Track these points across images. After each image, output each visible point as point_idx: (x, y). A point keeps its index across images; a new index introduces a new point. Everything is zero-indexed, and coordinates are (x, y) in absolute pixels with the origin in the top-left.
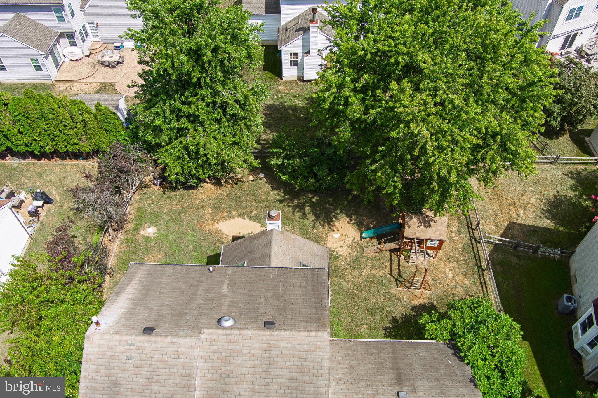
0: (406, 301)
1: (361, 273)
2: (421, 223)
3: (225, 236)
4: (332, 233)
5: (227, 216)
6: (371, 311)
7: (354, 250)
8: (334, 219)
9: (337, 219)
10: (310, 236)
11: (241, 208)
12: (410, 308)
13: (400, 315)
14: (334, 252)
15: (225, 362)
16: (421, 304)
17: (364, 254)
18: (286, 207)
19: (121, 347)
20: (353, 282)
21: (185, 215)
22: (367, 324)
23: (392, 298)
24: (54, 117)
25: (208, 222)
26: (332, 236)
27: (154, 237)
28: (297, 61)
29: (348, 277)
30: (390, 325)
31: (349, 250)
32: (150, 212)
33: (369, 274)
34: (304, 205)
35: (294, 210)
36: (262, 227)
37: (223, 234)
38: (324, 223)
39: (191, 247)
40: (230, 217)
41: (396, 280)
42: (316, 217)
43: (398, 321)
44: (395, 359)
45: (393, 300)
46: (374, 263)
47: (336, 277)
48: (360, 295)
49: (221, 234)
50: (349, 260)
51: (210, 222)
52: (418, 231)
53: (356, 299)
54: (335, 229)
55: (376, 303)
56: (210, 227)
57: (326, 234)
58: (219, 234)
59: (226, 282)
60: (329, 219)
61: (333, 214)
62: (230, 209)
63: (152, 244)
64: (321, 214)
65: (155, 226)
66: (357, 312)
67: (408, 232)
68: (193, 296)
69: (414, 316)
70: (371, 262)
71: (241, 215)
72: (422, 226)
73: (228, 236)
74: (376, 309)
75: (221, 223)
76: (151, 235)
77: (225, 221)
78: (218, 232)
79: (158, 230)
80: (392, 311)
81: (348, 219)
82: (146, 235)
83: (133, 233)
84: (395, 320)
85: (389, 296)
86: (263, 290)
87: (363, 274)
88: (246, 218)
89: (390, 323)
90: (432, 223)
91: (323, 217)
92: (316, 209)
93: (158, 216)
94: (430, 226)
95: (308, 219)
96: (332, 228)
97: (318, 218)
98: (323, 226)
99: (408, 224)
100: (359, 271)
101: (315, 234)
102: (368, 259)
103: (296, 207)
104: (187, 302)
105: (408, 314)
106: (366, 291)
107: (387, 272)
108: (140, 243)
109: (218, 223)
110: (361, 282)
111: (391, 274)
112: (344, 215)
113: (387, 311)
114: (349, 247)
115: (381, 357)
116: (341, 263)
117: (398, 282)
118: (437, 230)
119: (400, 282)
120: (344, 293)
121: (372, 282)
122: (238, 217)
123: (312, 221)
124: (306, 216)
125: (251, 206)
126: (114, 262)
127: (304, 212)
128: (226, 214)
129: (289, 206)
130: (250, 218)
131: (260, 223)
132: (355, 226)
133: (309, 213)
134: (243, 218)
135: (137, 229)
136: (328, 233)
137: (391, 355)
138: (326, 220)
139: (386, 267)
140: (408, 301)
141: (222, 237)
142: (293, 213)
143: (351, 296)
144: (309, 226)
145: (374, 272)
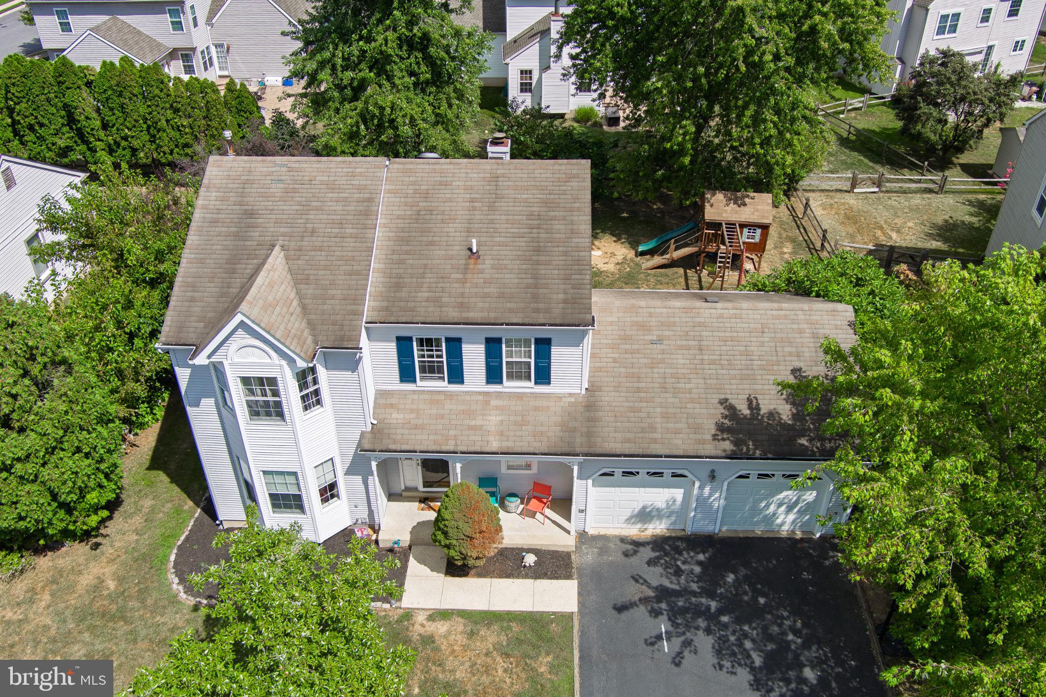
1: (638, 287)
2: (730, 199)
7: (626, 267)
14: (593, 267)
15: (426, 196)
17: (643, 270)
19: (265, 169)
24: (162, 95)
28: (531, 84)
31: (618, 267)
46: (660, 278)
50: (618, 276)
52: (726, 211)
67: (710, 214)
70: (655, 277)
72: (732, 205)
81: (614, 238)
90: (747, 200)
94: (745, 205)
99: (709, 202)
100: (635, 285)
102: (649, 274)
107: (681, 287)
111: (687, 289)
112: (608, 234)
114: (618, 264)
118: (757, 210)
132: (627, 245)
139: (679, 282)
145: (659, 286)
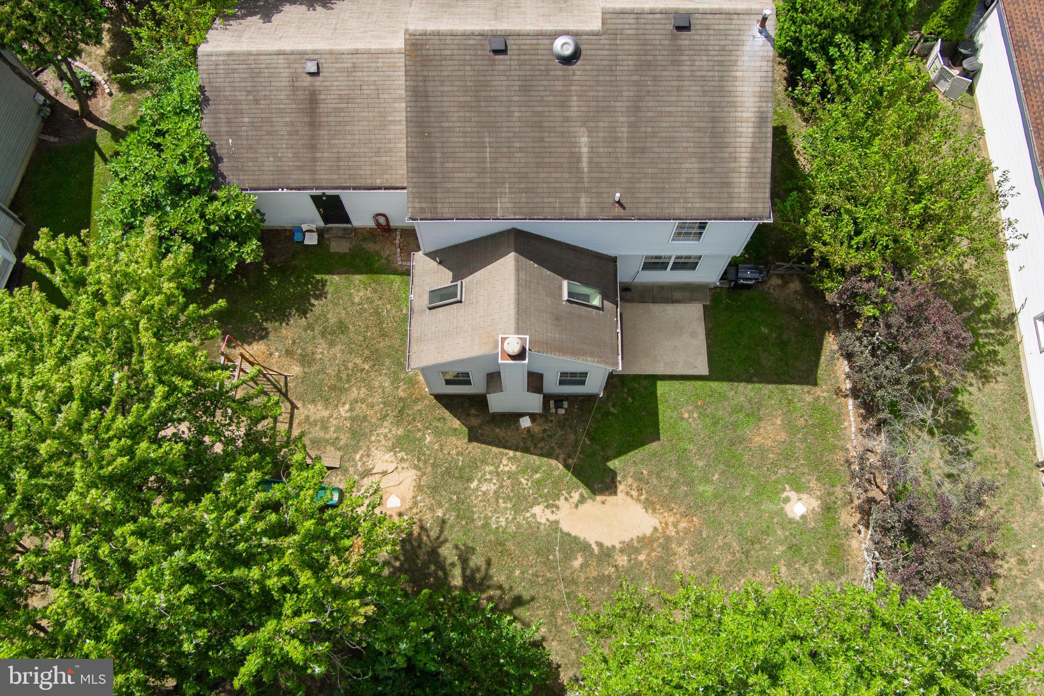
0: (277, 350)
1: (351, 410)
3: (634, 493)
4: (403, 509)
5: (637, 551)
6: (342, 328)
7: (359, 464)
10: (451, 499)
11: (609, 576)
12: (272, 336)
13: (292, 322)
14: (402, 459)
16: (250, 344)
17: (339, 454)
18: (507, 587)
20: (370, 388)
21: (734, 554)
22: (353, 303)
23: (301, 355)
25: (677, 532)
26: (403, 500)
27: (784, 490)
29: (377, 399)
30: (313, 301)
31: (370, 464)
32: (815, 561)
33: (337, 406)
34: (465, 589)
35: (487, 577)
36: (557, 522)
37: (638, 500)
38: (419, 534)
39: (700, 464)
40: (629, 548)
41: (285, 395)
42: (438, 555)
43: (297, 310)
44: (313, 147)
45: (299, 351)
46: (322, 434)
47: (401, 399)
48: (359, 361)
49: (643, 497)
50: (373, 438)
51: (671, 531)
53: (367, 352)
55: (332, 344)
56: (671, 519)
57: (415, 504)
58: (647, 499)
59: (584, 165)
60: (408, 547)
61: (398, 564)
62: (633, 573)
63: (782, 471)
64: (426, 565)
65: (791, 521)
66: (367, 327)
68: (633, 119)
69: (266, 320)
70: (327, 436)
71: (606, 553)
73: (627, 493)
74: (333, 333)
75: (648, 532)
76: (793, 495)
77: (641, 535)
78: (649, 505)
79: (782, 509)
80: (305, 330)
82: (805, 496)
83: (833, 498)
84: (304, 313)
85: (306, 360)
86: (517, 145)
87: (347, 407)
88: (594, 546)
89: (313, 305)
91: (422, 556)
92: (437, 578)
93: (795, 549)
95: (456, 547)
96: (403, 524)
97: (434, 553)
98: (422, 528)
100: (355, 413)
101: (440, 505)
102: (333, 444)
103: (481, 584)
104: (641, 104)
105: (277, 324)
106: (347, 369)
107: (300, 414)
108: (809, 475)
109: (655, 529)
110: (354, 389)
111: (294, 407)
113: (313, 330)
114: (367, 473)
115: (335, 150)
116: (390, 431)
117: (284, 390)
119: (280, 391)
120: (387, 362)
121: (333, 388)
122: (614, 547)
123: (446, 541)
124: (460, 557)
125: (588, 583)
126: (846, 424)
127: (464, 570)
128: (642, 557)
129: (500, 587)
130: (585, 547)
131: (561, 531)
133: (453, 565)
134: (600, 545)
135: (828, 509)
136: (411, 508)
137: (319, 155)
138: (415, 544)
139: (299, 424)
140: (273, 350)
141: (640, 490)
142: (489, 563)
143: (375, 358)
144: (452, 527)
145: (326, 413)
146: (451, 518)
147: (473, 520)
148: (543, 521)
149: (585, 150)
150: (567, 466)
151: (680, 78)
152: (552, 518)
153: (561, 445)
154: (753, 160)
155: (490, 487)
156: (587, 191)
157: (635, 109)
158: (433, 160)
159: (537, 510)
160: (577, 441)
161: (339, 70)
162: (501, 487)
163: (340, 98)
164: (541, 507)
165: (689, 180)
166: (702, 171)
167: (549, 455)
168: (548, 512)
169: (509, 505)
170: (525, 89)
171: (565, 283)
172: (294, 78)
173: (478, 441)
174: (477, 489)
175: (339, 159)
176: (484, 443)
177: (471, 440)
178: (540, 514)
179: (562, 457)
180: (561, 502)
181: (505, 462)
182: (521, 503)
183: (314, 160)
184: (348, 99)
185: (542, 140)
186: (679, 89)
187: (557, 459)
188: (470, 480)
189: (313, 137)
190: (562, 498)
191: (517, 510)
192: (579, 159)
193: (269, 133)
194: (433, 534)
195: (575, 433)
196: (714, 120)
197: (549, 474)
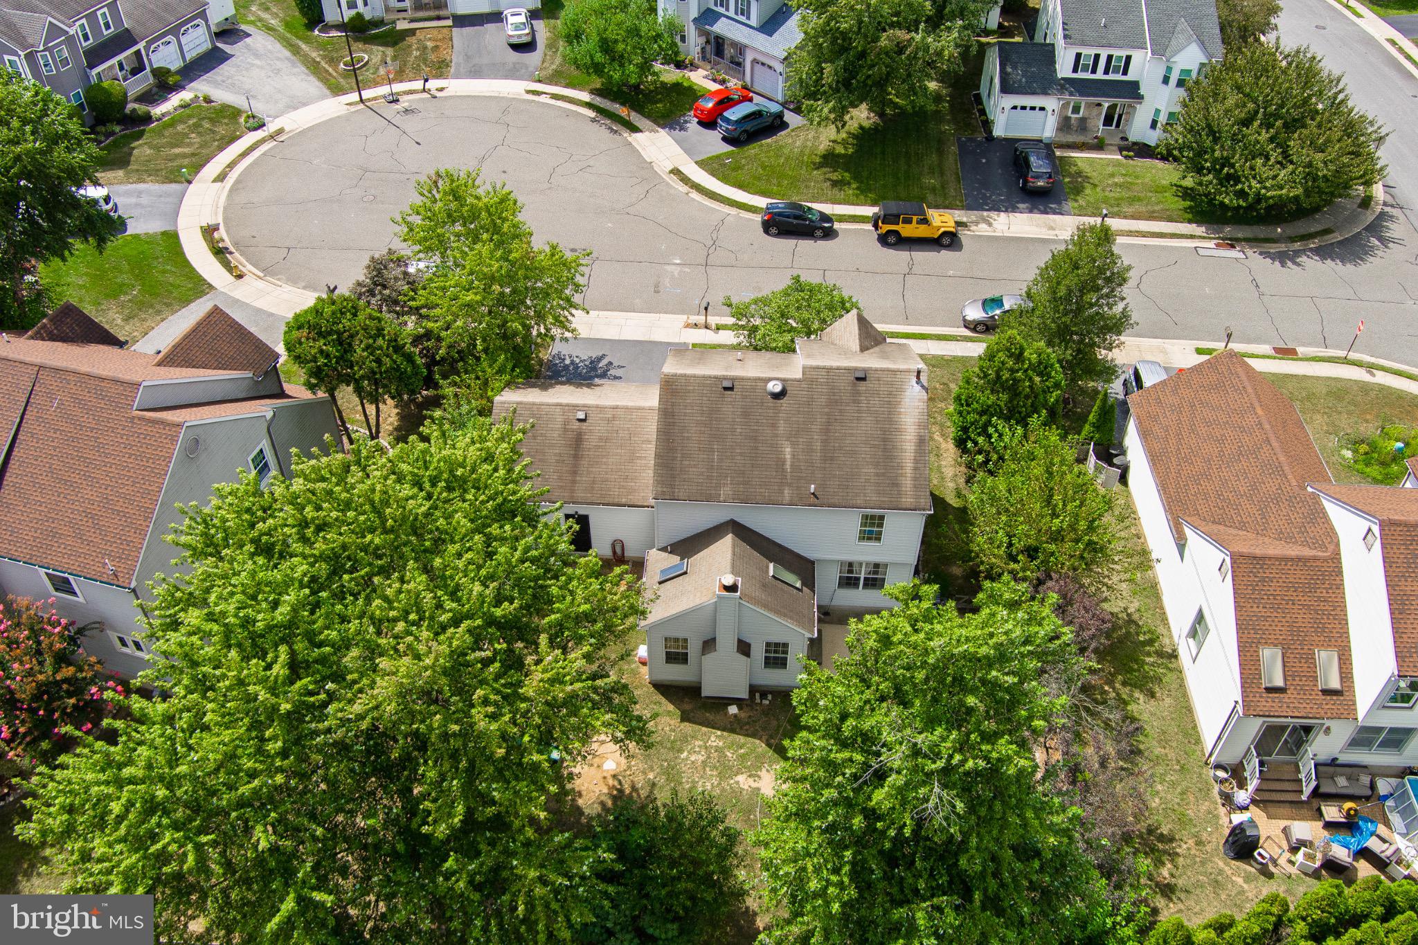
4: (617, 771)
8: (609, 803)
9: (603, 804)
10: (662, 765)
26: (618, 764)
36: (759, 789)
38: (630, 793)
54: (611, 782)
57: (629, 767)
60: (619, 801)
68: (824, 437)
81: (580, 802)
86: (738, 451)
96: (616, 783)
98: (634, 788)
101: (652, 769)
104: (830, 427)
112: (587, 811)
115: (591, 476)
136: (624, 771)
137: (578, 479)
138: (626, 800)
144: (662, 787)
146: (662, 780)
147: (681, 783)
148: (746, 787)
149: (788, 457)
150: (769, 745)
151: (859, 411)
152: (754, 785)
153: (764, 729)
154: (916, 469)
155: (699, 758)
156: (790, 485)
157: (826, 431)
158: (674, 459)
159: (741, 778)
160: (779, 727)
161: (601, 419)
162: (709, 757)
163: (601, 439)
164: (745, 776)
165: (867, 481)
166: (877, 475)
167: (753, 735)
168: (751, 781)
169: (715, 773)
170: (746, 414)
171: (771, 566)
172: (566, 422)
173: (689, 721)
174: (687, 759)
175: (594, 482)
176: (695, 723)
177: (683, 719)
178: (743, 781)
179: (764, 738)
180: (763, 773)
181: (713, 738)
182: (726, 771)
183: (574, 482)
184: (607, 440)
185: (756, 448)
186: (858, 419)
187: (760, 739)
188: (680, 751)
189: (575, 466)
190: (764, 770)
191: (721, 776)
192: (784, 462)
193: (540, 460)
194: (643, 793)
195: (778, 720)
196: (885, 440)
197: (753, 751)
